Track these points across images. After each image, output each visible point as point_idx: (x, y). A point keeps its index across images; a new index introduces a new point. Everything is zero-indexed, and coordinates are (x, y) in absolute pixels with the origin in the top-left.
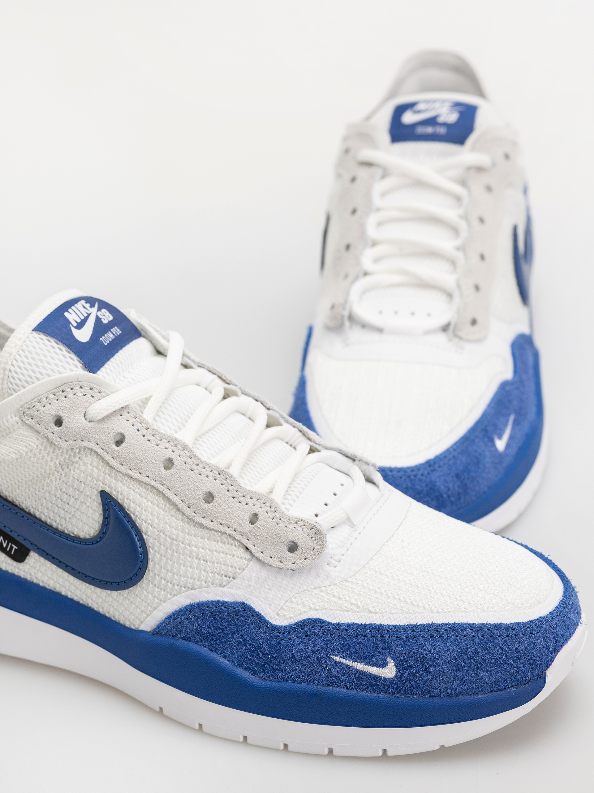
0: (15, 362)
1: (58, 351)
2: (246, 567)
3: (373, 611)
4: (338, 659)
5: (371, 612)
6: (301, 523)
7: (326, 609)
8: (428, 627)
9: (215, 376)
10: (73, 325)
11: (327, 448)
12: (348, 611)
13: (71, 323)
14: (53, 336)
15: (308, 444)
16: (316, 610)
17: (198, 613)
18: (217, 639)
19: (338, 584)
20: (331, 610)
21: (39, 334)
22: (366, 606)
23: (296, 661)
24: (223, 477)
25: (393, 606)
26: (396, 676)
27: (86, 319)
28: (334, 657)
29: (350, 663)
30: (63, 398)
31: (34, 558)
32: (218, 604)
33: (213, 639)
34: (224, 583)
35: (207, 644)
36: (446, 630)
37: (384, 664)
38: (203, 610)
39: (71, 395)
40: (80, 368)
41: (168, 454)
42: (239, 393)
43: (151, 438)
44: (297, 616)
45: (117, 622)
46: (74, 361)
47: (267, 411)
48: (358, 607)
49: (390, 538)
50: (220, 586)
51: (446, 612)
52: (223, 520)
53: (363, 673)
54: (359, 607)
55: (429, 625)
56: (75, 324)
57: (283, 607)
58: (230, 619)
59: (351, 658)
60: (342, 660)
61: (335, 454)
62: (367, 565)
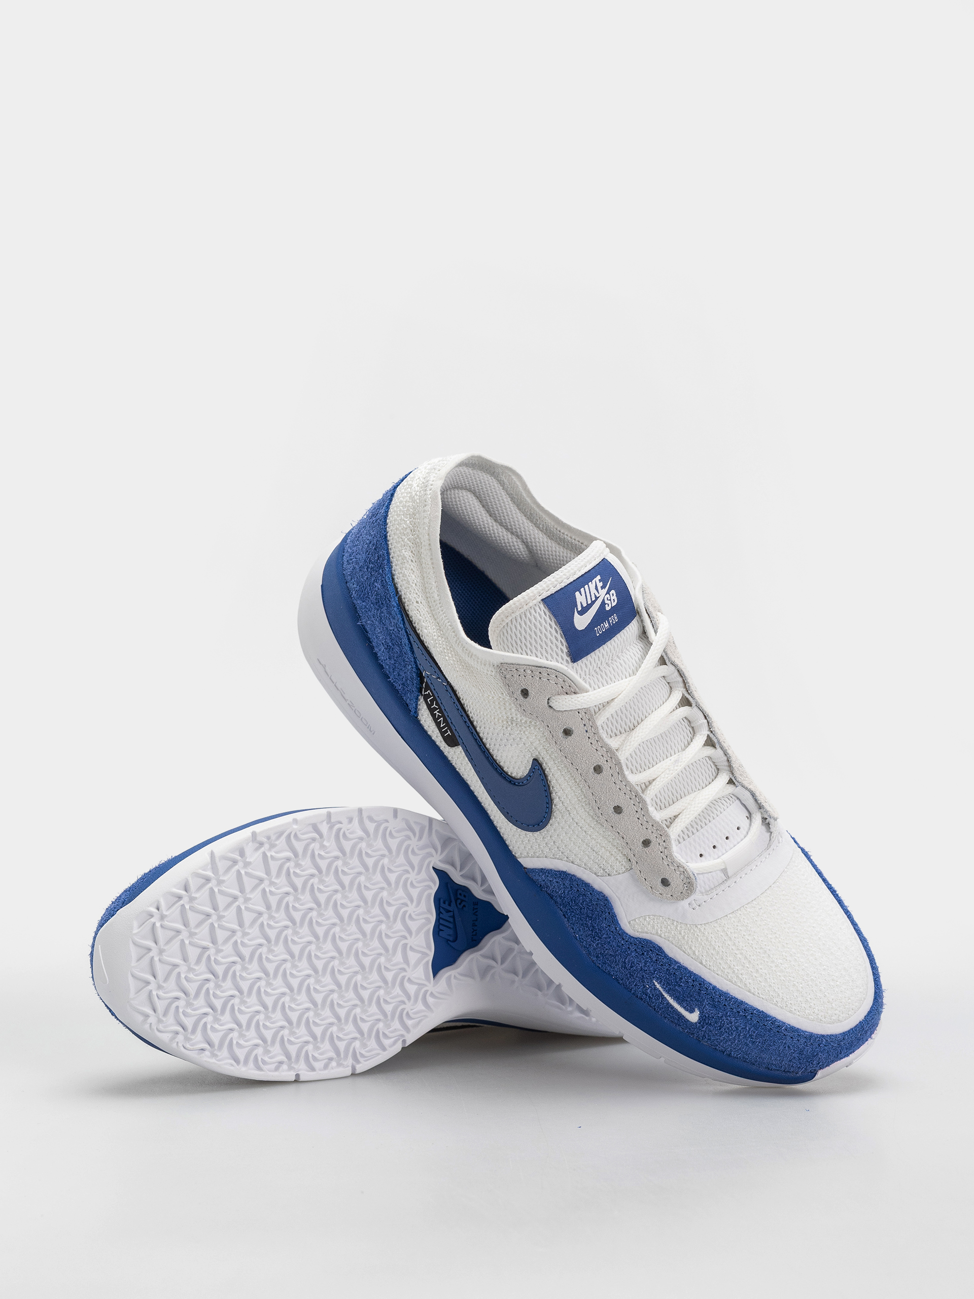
0: (514, 621)
1: (553, 632)
2: (623, 873)
3: (704, 964)
4: (658, 986)
5: (701, 963)
6: (682, 869)
7: (669, 940)
8: (740, 1003)
9: (680, 679)
10: (577, 610)
11: (743, 786)
12: (685, 953)
13: (576, 606)
14: (555, 616)
15: (730, 776)
16: (660, 936)
17: (567, 883)
18: (573, 912)
19: (688, 925)
20: (673, 944)
21: (545, 608)
22: (701, 957)
23: (625, 967)
24: (637, 800)
25: (722, 968)
26: (696, 1023)
27: (593, 602)
28: (656, 984)
29: (666, 995)
30: (538, 678)
31: (459, 750)
32: (587, 885)
33: (570, 910)
34: (599, 874)
35: (564, 910)
36: (752, 1014)
37: (692, 1011)
38: (573, 885)
39: (545, 680)
40: (565, 653)
41: (602, 762)
42: (694, 705)
43: (594, 742)
44: (643, 933)
45: (504, 840)
46: (563, 646)
47: (709, 733)
48: (694, 953)
49: (753, 901)
50: (595, 874)
51: (759, 997)
52: (621, 831)
53: (672, 1007)
54: (695, 955)
55: (742, 1003)
56: (580, 609)
57: (636, 920)
58: (590, 904)
59: (668, 992)
60: (660, 989)
61: (748, 794)
62: (720, 920)
